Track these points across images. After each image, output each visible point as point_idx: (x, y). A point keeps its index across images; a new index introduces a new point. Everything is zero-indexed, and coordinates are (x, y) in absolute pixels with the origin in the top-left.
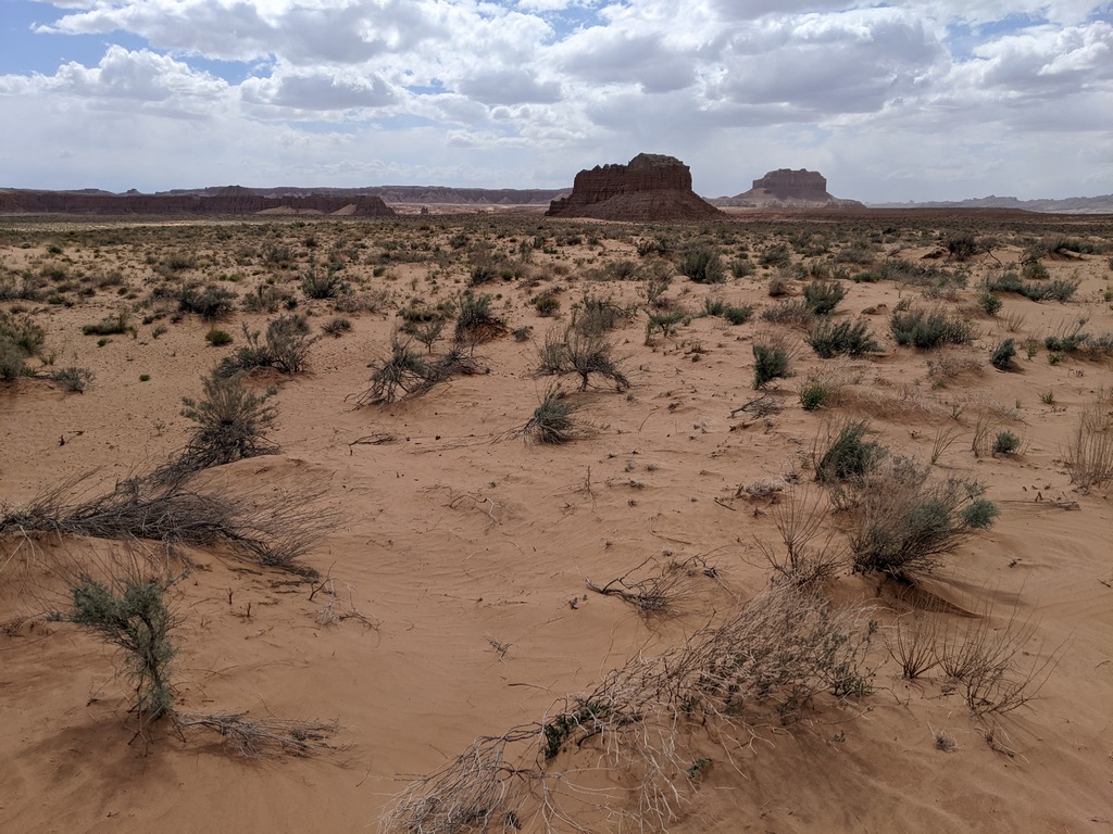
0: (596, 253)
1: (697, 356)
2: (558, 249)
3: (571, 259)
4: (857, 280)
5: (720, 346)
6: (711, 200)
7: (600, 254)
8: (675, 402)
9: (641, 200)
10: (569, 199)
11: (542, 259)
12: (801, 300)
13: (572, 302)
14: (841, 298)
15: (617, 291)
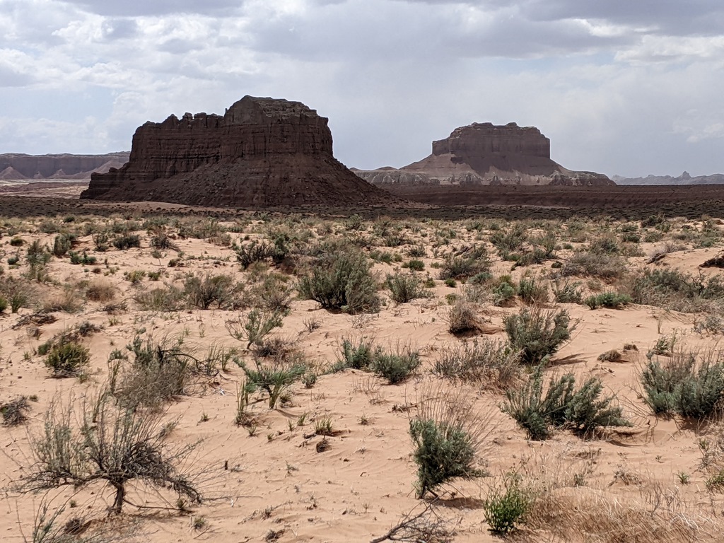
0: (165, 262)
1: (325, 442)
2: (99, 256)
3: (120, 273)
4: (593, 305)
5: (364, 422)
6: (366, 173)
7: (172, 264)
8: (277, 528)
9: (249, 172)
10: (124, 170)
11: (67, 274)
12: (501, 340)
13: (113, 349)
14: (565, 337)
15: (194, 327)
